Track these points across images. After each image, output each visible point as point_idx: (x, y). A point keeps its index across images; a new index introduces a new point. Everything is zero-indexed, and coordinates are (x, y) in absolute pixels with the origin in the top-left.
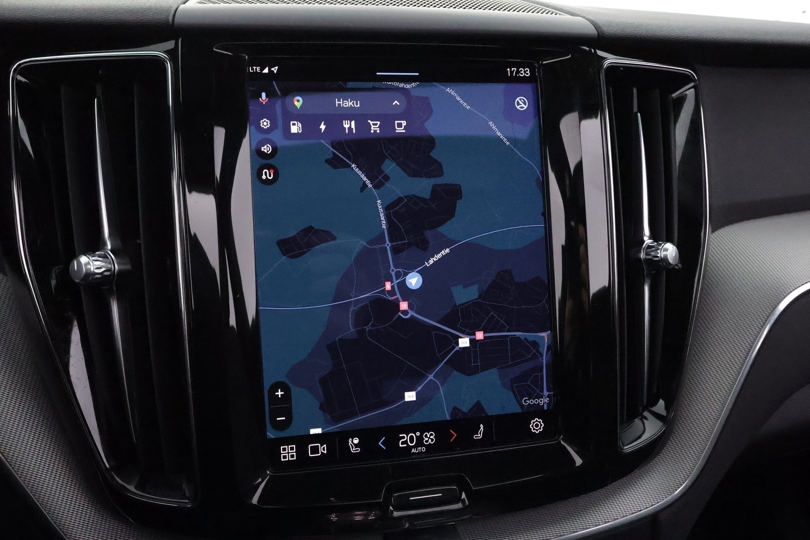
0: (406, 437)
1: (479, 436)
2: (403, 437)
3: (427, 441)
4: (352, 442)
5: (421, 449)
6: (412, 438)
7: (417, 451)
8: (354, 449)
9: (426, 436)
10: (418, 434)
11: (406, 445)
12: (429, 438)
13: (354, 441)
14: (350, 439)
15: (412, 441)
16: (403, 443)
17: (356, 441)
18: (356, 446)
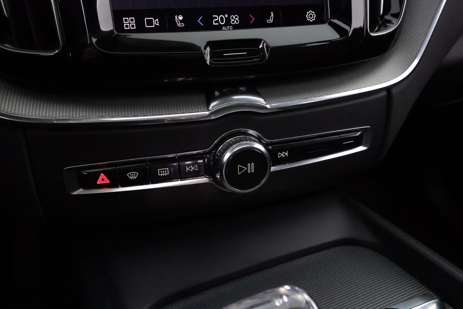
0: (218, 18)
1: (271, 21)
2: (216, 18)
3: (233, 22)
4: (178, 18)
5: (229, 27)
6: (222, 18)
7: (226, 29)
8: (179, 24)
9: (232, 18)
10: (226, 16)
11: (218, 24)
12: (235, 20)
13: (179, 18)
14: (176, 16)
15: (222, 21)
16: (216, 22)
17: (181, 18)
18: (181, 21)
